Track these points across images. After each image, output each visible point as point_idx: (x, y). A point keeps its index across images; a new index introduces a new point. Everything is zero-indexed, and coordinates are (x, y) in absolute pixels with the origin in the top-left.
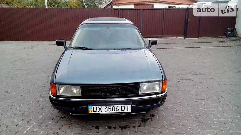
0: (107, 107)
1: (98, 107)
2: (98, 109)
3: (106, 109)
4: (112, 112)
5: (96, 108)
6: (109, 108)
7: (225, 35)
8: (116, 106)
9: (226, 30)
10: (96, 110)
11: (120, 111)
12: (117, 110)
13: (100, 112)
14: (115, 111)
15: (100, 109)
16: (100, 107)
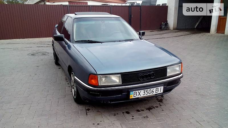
0: (145, 91)
1: (138, 92)
2: (138, 94)
3: (144, 92)
4: (148, 95)
5: (136, 93)
6: (147, 92)
7: (161, 29)
8: (152, 89)
9: (161, 24)
10: (136, 95)
11: (155, 93)
12: (153, 92)
13: (139, 96)
14: (151, 94)
15: (139, 93)
16: (139, 91)
